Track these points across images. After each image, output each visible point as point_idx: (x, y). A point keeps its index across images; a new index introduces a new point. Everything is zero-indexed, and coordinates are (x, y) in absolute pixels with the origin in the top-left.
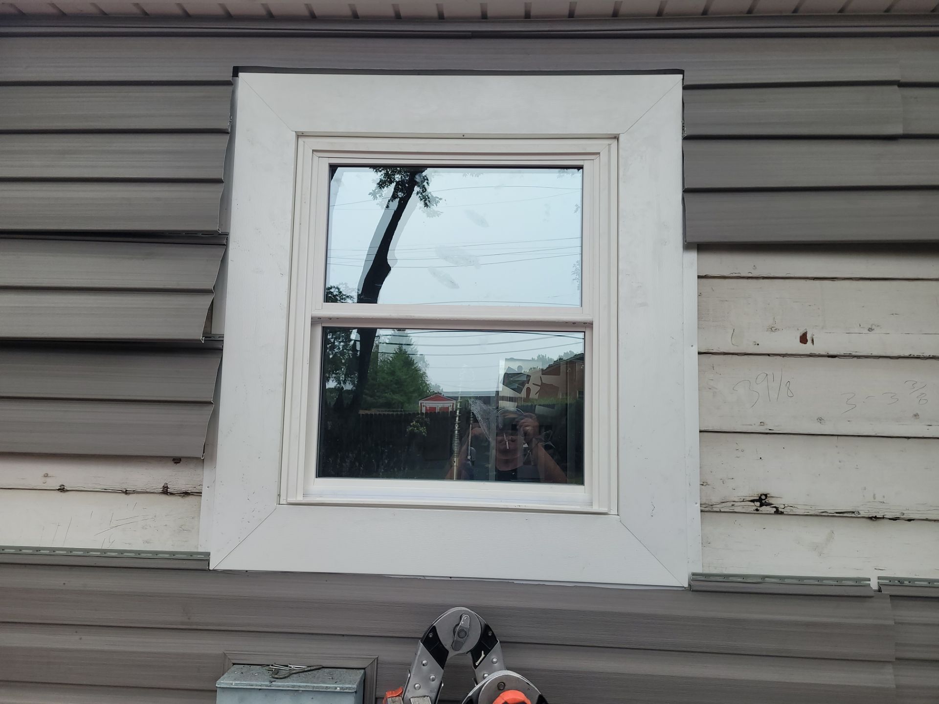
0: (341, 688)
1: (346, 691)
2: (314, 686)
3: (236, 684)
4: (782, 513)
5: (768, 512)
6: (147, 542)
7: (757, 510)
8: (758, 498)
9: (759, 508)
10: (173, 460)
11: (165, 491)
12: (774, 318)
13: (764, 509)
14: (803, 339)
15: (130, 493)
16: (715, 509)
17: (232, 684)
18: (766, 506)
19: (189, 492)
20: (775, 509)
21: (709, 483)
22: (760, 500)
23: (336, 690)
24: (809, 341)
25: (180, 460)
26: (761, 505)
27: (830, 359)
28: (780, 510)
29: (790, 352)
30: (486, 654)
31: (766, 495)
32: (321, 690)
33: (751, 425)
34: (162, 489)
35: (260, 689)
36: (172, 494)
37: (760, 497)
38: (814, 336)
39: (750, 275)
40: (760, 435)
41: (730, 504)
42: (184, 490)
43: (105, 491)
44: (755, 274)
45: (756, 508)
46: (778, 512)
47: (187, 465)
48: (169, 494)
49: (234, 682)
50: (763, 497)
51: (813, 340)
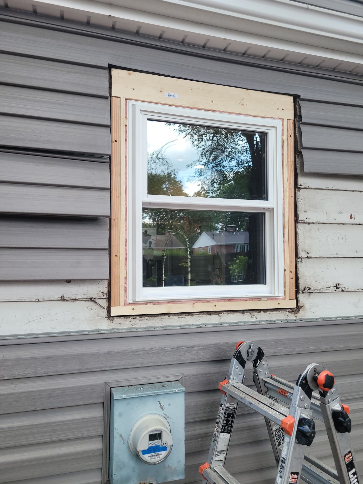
0: (178, 390)
1: (181, 391)
2: (165, 391)
3: (125, 396)
4: (344, 291)
5: (339, 291)
6: (53, 328)
7: (335, 291)
8: (335, 286)
9: (336, 290)
10: (66, 281)
11: (63, 299)
12: (341, 208)
13: (338, 290)
14: (351, 217)
15: (41, 301)
16: (320, 292)
17: (123, 397)
18: (338, 288)
19: (77, 298)
20: (341, 290)
21: (318, 280)
22: (336, 286)
23: (176, 392)
24: (353, 218)
25: (70, 281)
26: (337, 288)
27: (359, 225)
28: (343, 290)
29: (346, 223)
30: (260, 361)
31: (338, 284)
32: (169, 393)
33: (333, 254)
34: (61, 298)
35: (138, 397)
36: (67, 300)
37: (336, 285)
38: (355, 216)
39: (333, 189)
40: (335, 259)
41: (325, 289)
42: (74, 298)
43: (25, 301)
44: (335, 188)
45: (335, 290)
46: (342, 291)
47: (74, 284)
48: (65, 300)
49: (123, 396)
50: (337, 285)
51: (354, 218)
